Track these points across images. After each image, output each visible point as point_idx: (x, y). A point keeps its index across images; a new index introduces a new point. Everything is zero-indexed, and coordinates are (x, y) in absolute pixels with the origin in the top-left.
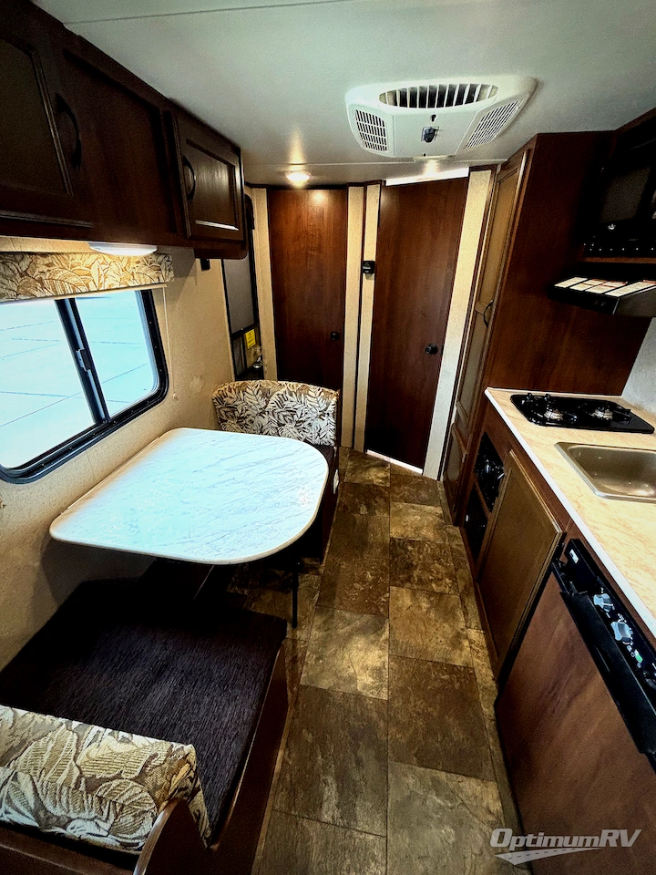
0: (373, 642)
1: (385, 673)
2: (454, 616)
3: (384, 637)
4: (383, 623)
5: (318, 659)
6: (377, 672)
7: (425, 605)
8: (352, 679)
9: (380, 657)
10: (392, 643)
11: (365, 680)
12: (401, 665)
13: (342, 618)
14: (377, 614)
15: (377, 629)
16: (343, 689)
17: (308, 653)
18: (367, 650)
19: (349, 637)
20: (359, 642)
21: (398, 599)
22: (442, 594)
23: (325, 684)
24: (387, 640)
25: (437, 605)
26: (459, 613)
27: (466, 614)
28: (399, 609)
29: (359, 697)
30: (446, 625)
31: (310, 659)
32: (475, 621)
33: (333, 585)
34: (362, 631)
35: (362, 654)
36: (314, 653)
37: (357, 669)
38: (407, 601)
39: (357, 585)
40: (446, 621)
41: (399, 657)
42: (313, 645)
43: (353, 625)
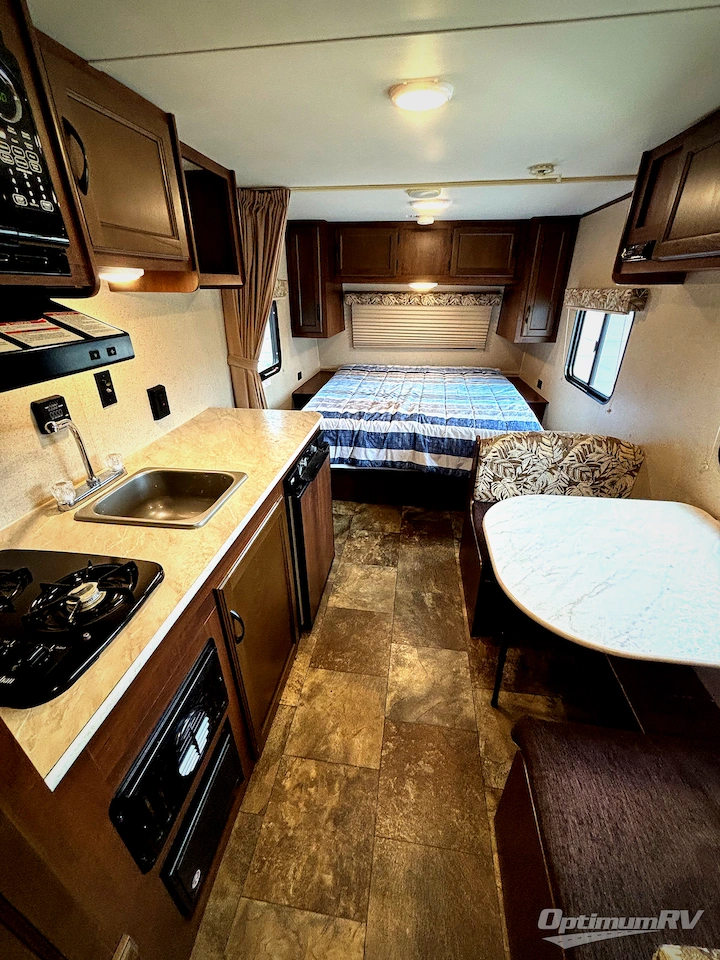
0: (405, 689)
1: (392, 661)
2: (304, 721)
3: (393, 694)
4: (393, 710)
5: (458, 672)
6: (399, 662)
7: (336, 738)
8: (422, 657)
9: (397, 675)
10: (384, 689)
11: (411, 656)
12: (377, 669)
13: (441, 716)
14: (399, 723)
15: (399, 704)
16: (430, 649)
17: (469, 676)
18: (410, 681)
19: (430, 694)
20: (418, 689)
21: (371, 746)
22: (308, 757)
23: (445, 653)
24: (389, 692)
25: (319, 738)
26: (296, 725)
27: (288, 726)
28: (372, 730)
29: (416, 645)
30: (319, 709)
31: (464, 672)
32: (281, 718)
33: (463, 768)
34: (416, 702)
35: (415, 678)
36: (462, 678)
37: (419, 665)
38: (359, 744)
39: (429, 770)
40: (317, 716)
41: (378, 674)
42: (467, 684)
43: (427, 707)
